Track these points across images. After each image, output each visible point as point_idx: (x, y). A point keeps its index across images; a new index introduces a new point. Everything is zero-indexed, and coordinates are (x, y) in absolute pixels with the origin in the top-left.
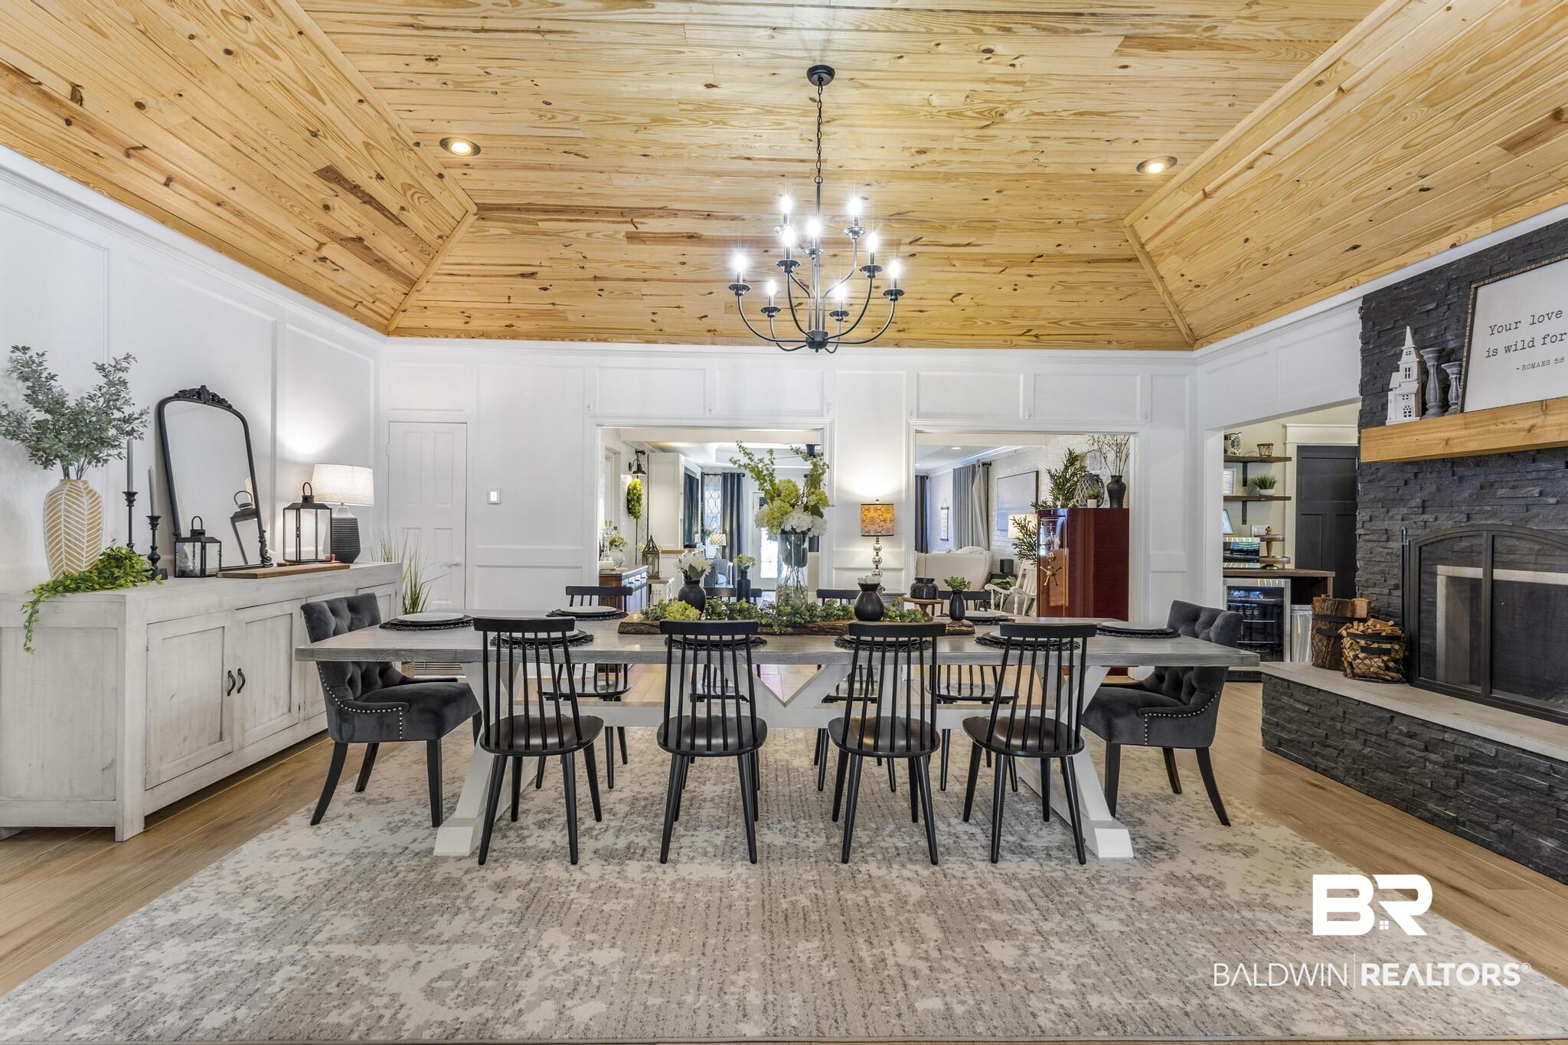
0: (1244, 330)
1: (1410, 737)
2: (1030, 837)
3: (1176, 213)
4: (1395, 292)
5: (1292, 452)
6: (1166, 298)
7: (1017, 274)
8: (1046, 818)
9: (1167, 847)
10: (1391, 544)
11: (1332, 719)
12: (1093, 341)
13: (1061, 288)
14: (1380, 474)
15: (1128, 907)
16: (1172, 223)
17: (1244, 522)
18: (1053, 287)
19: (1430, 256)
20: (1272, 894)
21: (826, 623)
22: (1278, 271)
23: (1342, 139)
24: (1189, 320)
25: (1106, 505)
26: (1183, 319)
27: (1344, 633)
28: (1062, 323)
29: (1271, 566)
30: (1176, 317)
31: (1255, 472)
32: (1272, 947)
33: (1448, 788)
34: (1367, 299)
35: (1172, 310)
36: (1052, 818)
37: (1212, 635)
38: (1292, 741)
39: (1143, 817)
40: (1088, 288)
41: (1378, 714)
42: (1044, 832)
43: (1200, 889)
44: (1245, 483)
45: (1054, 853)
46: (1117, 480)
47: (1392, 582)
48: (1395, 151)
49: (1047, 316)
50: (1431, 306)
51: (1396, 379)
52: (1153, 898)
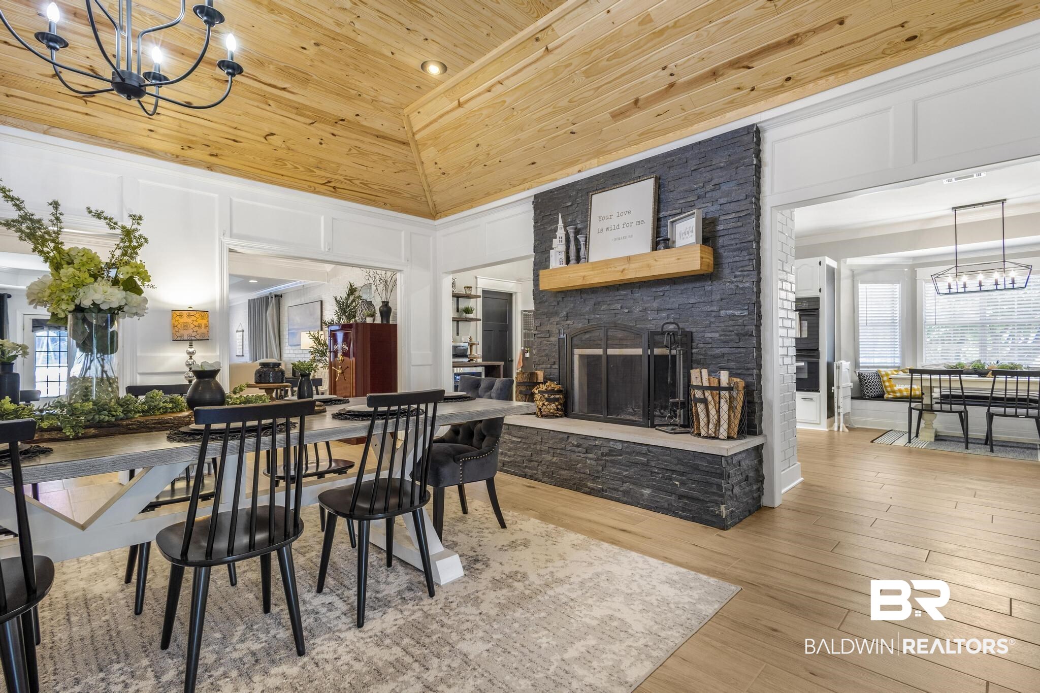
0: (467, 209)
1: (578, 447)
2: (382, 587)
3: (439, 113)
4: (551, 194)
5: (480, 293)
6: (423, 178)
7: (322, 130)
8: (389, 564)
9: (480, 558)
10: (552, 339)
11: (535, 444)
12: (374, 201)
13: (356, 152)
14: (544, 299)
15: (481, 623)
16: (435, 121)
17: (458, 334)
18: (350, 150)
19: (568, 175)
20: (554, 570)
21: (149, 418)
22: (491, 172)
23: (541, 85)
24: (434, 198)
25: (378, 320)
26: (431, 197)
27: (536, 391)
28: (354, 181)
29: (472, 360)
30: (427, 193)
31: (463, 304)
32: (577, 613)
33: (598, 472)
34: (536, 196)
35: (426, 189)
36: (394, 562)
37: (493, 395)
38: (511, 462)
39: (454, 539)
40: (375, 158)
41: (561, 436)
42: (392, 578)
43: (516, 584)
44: (458, 311)
45: (407, 595)
46: (386, 304)
47: (552, 360)
48: (564, 103)
49: (344, 173)
50: (569, 204)
51: (555, 242)
52: (492, 606)
